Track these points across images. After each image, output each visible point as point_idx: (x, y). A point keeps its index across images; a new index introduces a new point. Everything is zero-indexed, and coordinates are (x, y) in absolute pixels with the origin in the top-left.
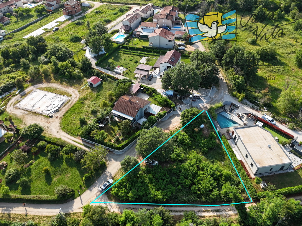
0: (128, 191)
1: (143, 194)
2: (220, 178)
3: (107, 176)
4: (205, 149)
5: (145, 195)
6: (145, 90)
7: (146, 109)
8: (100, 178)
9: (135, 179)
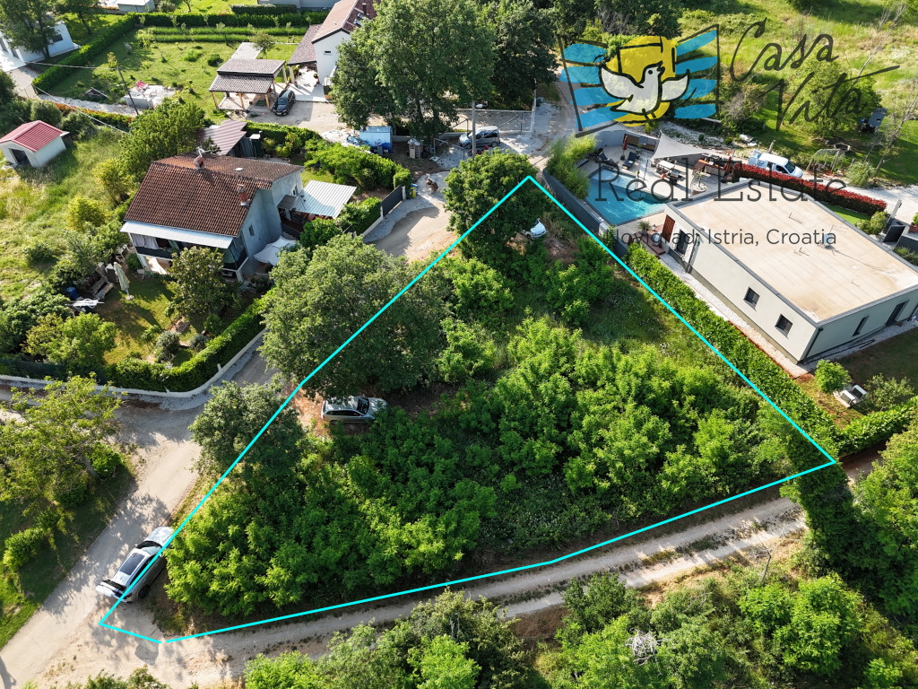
0: (259, 558)
1: (339, 554)
2: (675, 403)
3: (141, 520)
4: (577, 303)
5: (354, 556)
6: (270, 142)
7: (287, 199)
8: (101, 539)
9: (285, 495)
